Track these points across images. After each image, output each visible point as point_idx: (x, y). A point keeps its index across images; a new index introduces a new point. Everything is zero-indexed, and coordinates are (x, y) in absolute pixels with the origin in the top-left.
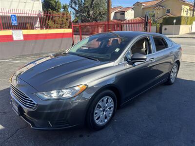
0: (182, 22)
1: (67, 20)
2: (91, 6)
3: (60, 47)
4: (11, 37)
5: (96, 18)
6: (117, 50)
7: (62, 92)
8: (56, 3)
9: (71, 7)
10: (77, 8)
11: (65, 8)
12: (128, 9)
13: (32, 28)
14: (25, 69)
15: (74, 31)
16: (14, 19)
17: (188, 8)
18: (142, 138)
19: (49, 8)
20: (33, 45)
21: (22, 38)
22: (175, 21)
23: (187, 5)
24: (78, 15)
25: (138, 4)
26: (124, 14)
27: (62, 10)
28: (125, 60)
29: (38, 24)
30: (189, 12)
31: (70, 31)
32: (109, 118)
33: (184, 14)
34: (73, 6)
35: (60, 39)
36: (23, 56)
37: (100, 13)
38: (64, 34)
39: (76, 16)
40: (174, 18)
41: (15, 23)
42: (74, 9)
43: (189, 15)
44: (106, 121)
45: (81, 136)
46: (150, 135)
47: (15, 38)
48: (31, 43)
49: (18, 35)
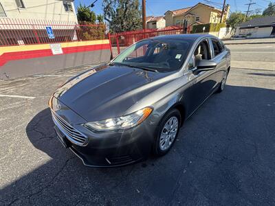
0: (211, 29)
1: (103, 31)
2: (124, 17)
3: (100, 59)
4: (50, 51)
5: (130, 28)
6: (178, 56)
7: (121, 120)
8: (91, 14)
9: (105, 19)
10: (110, 20)
11: (100, 19)
12: (159, 18)
13: (70, 40)
14: (69, 86)
15: (111, 42)
16: (50, 32)
17: (216, 14)
18: (217, 163)
19: (84, 20)
20: (73, 58)
21: (61, 52)
22: (204, 29)
23: (216, 11)
24: (112, 27)
25: (169, 13)
26: (155, 23)
27: (97, 22)
28: (189, 69)
29: (75, 38)
30: (217, 18)
31: (107, 42)
32: (173, 140)
33: (212, 21)
34: (107, 17)
35: (99, 51)
36: (65, 69)
37: (133, 23)
38: (102, 45)
39: (110, 28)
40: (203, 26)
41: (51, 36)
42: (108, 20)
43: (216, 22)
44: (170, 143)
45: (144, 166)
46: (224, 158)
47: (54, 52)
48: (72, 57)
49: (57, 49)
